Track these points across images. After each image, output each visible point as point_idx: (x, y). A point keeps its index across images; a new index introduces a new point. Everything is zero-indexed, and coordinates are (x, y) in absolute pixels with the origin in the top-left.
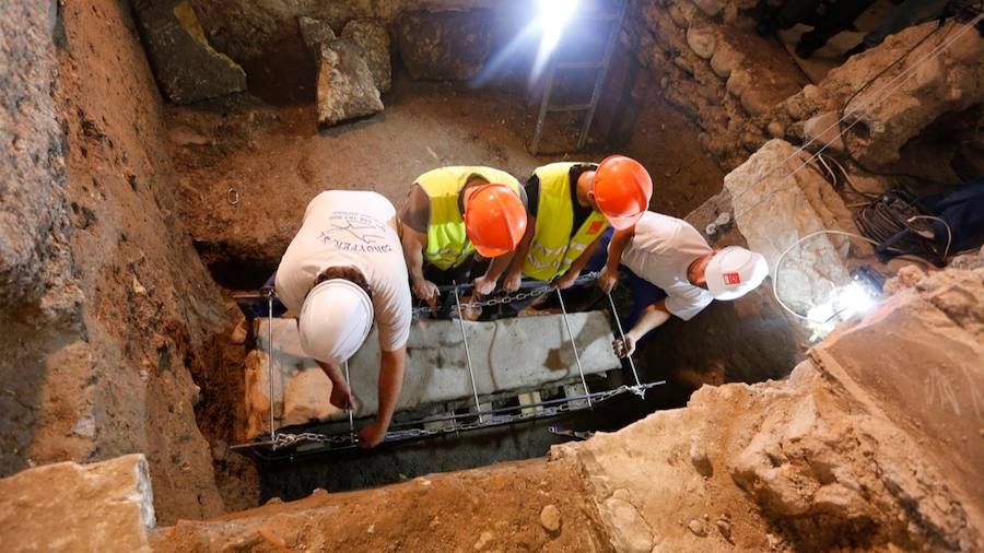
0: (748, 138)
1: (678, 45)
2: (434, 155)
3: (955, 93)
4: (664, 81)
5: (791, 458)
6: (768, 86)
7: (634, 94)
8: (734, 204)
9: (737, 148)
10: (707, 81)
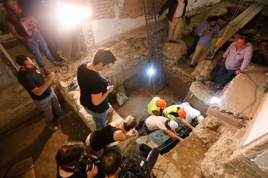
0: (189, 80)
1: (171, 70)
2: (140, 102)
3: (212, 68)
4: (171, 75)
5: (210, 123)
6: (188, 72)
7: (167, 77)
8: (192, 92)
9: (188, 82)
10: (179, 74)
